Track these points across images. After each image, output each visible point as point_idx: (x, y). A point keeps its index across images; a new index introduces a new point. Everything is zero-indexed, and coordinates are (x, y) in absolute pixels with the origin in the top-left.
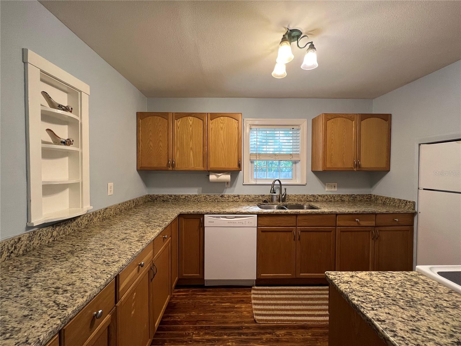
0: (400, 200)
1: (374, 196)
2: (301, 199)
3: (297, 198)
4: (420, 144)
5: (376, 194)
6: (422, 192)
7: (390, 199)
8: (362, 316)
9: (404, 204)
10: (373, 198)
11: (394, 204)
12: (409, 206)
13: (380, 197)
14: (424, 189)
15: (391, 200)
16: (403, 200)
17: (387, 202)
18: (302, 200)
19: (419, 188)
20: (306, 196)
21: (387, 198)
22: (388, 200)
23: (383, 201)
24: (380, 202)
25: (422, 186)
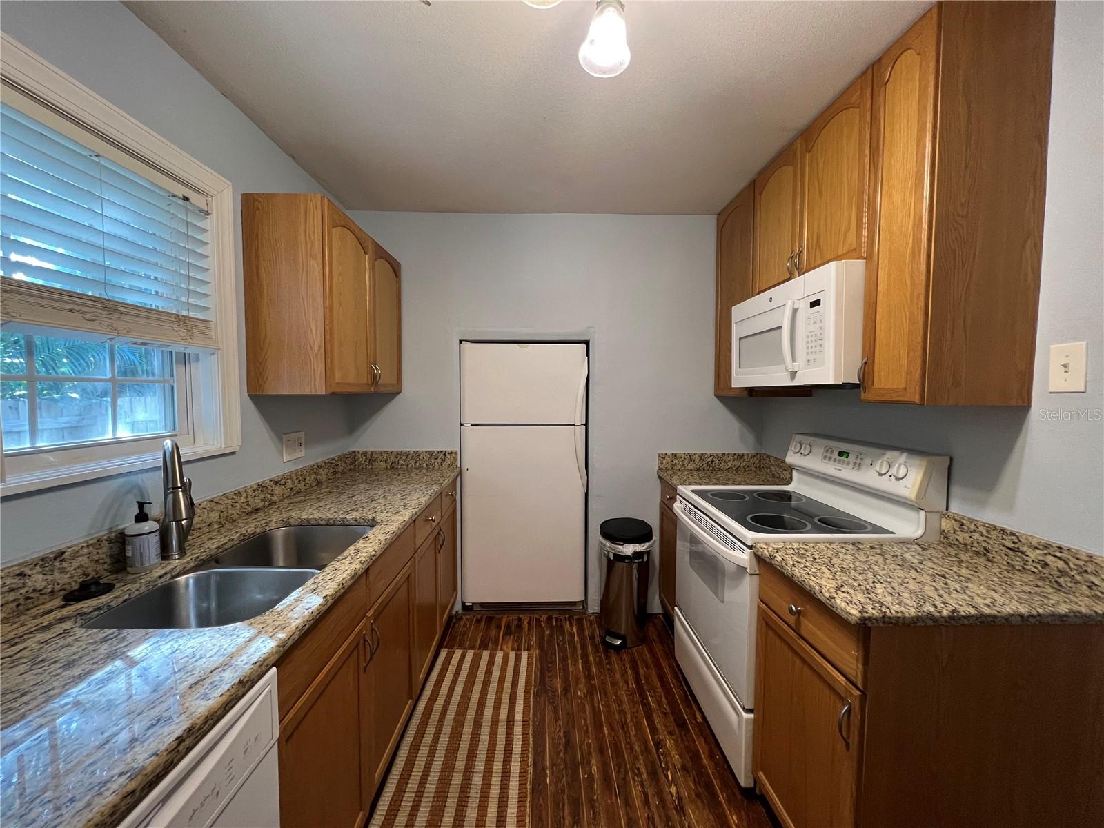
0: (431, 453)
1: (365, 453)
2: (230, 512)
3: (217, 514)
4: (461, 342)
5: (370, 449)
6: (468, 431)
7: (407, 454)
8: (966, 622)
9: (439, 460)
10: (361, 460)
11: (418, 464)
12: (449, 462)
13: (381, 453)
14: (472, 425)
15: (410, 457)
16: (438, 452)
17: (401, 462)
18: (236, 516)
19: (461, 425)
20: (245, 496)
21: (400, 454)
22: (404, 458)
23: (390, 461)
24: (383, 465)
25: (468, 420)
